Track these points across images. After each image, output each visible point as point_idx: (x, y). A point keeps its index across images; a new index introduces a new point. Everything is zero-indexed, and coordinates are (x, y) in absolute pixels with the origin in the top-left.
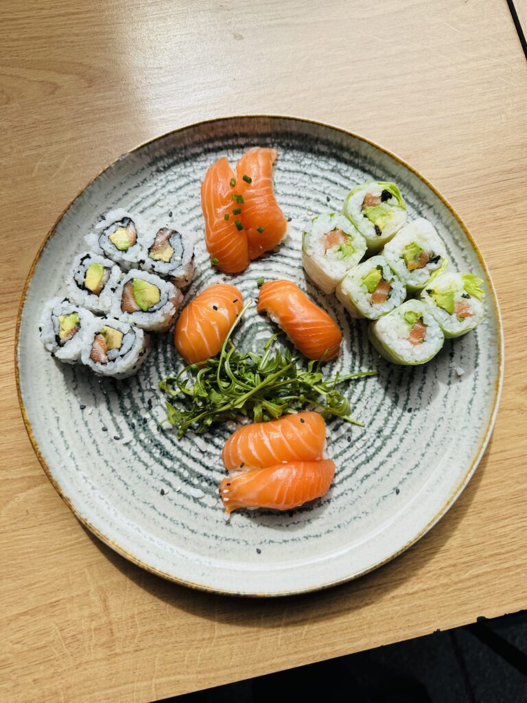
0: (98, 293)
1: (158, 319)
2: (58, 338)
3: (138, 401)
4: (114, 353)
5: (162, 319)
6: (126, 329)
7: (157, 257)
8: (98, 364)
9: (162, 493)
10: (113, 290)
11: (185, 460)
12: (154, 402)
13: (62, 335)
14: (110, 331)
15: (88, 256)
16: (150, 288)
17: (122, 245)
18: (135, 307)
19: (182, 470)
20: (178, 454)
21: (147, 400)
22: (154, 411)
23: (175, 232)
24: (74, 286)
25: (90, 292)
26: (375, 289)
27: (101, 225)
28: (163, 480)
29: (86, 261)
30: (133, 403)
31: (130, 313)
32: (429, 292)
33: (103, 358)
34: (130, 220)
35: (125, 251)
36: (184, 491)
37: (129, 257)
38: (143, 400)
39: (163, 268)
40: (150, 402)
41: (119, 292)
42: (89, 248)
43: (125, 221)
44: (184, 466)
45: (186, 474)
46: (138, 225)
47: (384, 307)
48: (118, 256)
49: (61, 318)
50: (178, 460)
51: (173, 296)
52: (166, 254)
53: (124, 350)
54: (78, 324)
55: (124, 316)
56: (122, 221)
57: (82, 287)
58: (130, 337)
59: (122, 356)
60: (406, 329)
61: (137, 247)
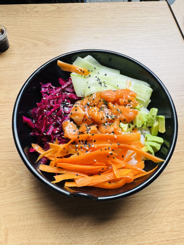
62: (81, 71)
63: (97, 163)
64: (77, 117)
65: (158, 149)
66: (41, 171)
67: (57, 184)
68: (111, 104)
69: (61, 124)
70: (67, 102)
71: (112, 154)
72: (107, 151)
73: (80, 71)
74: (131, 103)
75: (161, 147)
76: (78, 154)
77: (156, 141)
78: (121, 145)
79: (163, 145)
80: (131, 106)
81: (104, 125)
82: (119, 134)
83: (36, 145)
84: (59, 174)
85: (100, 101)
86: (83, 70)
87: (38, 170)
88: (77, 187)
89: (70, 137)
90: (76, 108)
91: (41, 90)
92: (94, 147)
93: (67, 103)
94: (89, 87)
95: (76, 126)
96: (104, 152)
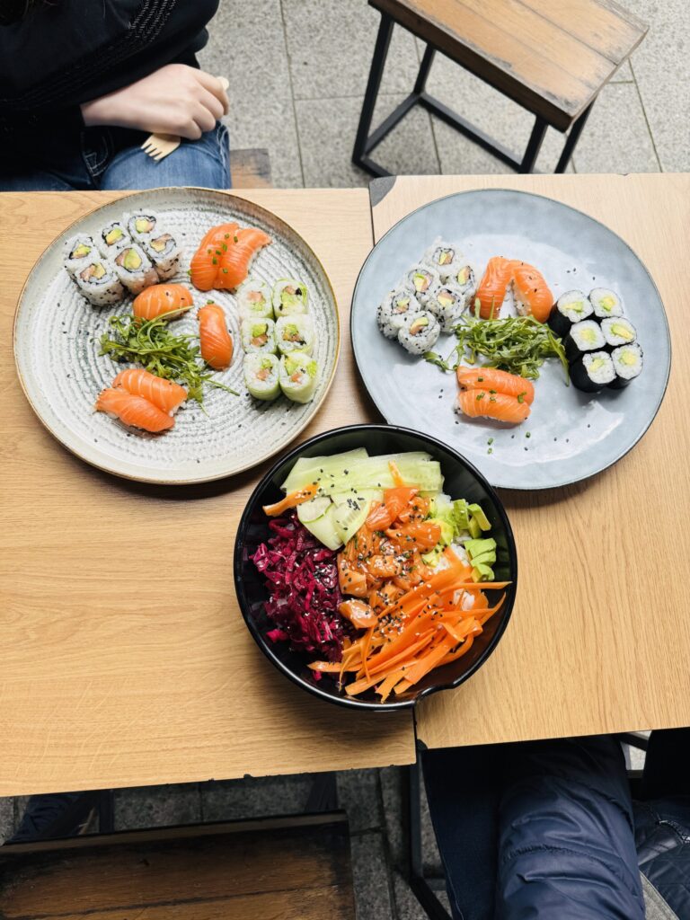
0: (109, 245)
1: (130, 278)
2: (71, 254)
3: (92, 321)
4: (94, 280)
5: (132, 279)
6: (109, 271)
7: (153, 246)
8: (82, 280)
9: (68, 376)
10: (118, 247)
11: (93, 368)
12: (100, 327)
13: (75, 254)
14: (100, 267)
15: (118, 224)
16: (138, 260)
17: (139, 229)
18: (122, 264)
19: (87, 372)
20: (92, 363)
21: (97, 323)
22: (96, 331)
23: (173, 240)
24: (100, 234)
25: (106, 242)
26: (258, 336)
27: (137, 212)
28: (73, 370)
29: (116, 226)
30: (89, 320)
31: (118, 265)
32: (286, 357)
33: (87, 278)
34: (155, 220)
35: (139, 232)
36: (80, 383)
37: (140, 238)
38: (95, 321)
39: (153, 254)
40: (98, 326)
41: (120, 251)
42: (122, 220)
43: (152, 219)
44: (90, 371)
45: (88, 375)
46: (157, 225)
47: (256, 349)
48: (134, 233)
49: (81, 245)
50: (90, 366)
51: (146, 270)
52: (160, 247)
53: (100, 281)
54: (87, 254)
55: (114, 264)
56: (150, 218)
57: (104, 237)
58: (108, 277)
59: (97, 284)
60: (258, 367)
61: (148, 235)
62: (305, 494)
63: (422, 635)
64: (357, 589)
65: (494, 560)
66: (354, 696)
67: (389, 700)
68: (389, 531)
69: (336, 610)
70: (321, 569)
71: (436, 613)
72: (428, 613)
73: (303, 497)
74: (420, 510)
75: (497, 554)
76: (389, 640)
77: (486, 550)
78: (442, 591)
79: (498, 550)
80: (423, 516)
81: (402, 575)
82: (431, 577)
83: (316, 663)
84: (379, 684)
85: (374, 540)
86: (306, 491)
87: (349, 697)
88: (413, 686)
89: (365, 625)
90: (348, 577)
91: (256, 567)
92: (407, 618)
93: (323, 571)
94: (346, 529)
95: (361, 602)
96: (424, 616)
